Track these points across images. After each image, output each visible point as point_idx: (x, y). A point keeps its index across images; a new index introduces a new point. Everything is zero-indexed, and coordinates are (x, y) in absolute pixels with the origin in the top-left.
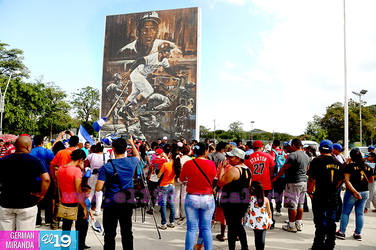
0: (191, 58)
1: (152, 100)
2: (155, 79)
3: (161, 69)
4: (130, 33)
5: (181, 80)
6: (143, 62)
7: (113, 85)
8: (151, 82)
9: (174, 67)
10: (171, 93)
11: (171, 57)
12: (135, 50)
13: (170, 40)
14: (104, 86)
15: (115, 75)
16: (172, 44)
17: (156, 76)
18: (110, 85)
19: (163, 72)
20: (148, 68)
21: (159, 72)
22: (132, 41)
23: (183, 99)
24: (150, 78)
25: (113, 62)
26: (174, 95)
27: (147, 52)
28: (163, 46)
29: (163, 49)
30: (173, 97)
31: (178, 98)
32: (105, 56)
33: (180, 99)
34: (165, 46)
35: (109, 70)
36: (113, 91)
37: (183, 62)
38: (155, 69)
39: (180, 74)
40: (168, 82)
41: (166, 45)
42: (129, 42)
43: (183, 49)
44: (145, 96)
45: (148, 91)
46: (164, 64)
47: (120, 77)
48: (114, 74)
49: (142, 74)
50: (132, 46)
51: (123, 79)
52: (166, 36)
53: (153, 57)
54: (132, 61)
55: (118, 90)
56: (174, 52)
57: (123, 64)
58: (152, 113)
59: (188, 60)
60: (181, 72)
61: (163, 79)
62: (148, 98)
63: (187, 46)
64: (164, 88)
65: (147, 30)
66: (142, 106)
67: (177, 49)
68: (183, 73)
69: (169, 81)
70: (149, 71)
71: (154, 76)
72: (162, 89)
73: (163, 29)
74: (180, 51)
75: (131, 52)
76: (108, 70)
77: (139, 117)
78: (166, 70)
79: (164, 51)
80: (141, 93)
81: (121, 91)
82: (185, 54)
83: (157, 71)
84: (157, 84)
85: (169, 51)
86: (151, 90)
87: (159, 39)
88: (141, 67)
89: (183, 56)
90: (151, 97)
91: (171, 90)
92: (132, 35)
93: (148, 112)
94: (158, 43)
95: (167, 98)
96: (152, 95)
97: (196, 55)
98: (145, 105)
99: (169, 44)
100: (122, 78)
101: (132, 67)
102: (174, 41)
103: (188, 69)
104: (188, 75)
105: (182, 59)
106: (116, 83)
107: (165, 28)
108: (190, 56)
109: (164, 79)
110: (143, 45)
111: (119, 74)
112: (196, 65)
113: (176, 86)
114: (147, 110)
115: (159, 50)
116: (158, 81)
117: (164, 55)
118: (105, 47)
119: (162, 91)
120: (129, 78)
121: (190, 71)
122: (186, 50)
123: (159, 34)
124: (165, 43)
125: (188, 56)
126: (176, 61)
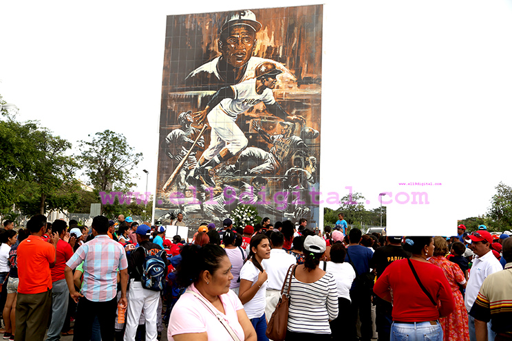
0: (311, 88)
1: (245, 158)
2: (250, 122)
3: (261, 106)
4: (208, 46)
5: (294, 126)
6: (230, 94)
7: (178, 132)
8: (244, 128)
9: (283, 104)
10: (278, 147)
11: (278, 87)
12: (217, 74)
13: (276, 58)
14: (163, 133)
15: (182, 115)
16: (279, 65)
17: (253, 118)
18: (173, 132)
19: (263, 111)
20: (239, 105)
21: (258, 111)
22: (211, 58)
23: (299, 156)
24: (242, 122)
25: (179, 94)
26: (283, 150)
27: (237, 78)
28: (263, 69)
29: (263, 73)
30: (281, 153)
31: (290, 155)
32: (165, 83)
33: (293, 157)
34: (267, 67)
35: (172, 106)
36: (178, 141)
37: (297, 95)
38: (250, 106)
39: (292, 115)
40: (272, 129)
41: (269, 67)
42: (207, 59)
43: (298, 73)
44: (234, 151)
45: (238, 142)
46: (266, 98)
47: (190, 118)
48: (180, 112)
49: (229, 115)
50: (211, 67)
51: (196, 123)
52: (270, 53)
53: (246, 87)
54: (211, 93)
55: (187, 139)
56: (282, 79)
57: (196, 97)
58: (245, 180)
59: (306, 93)
60: (294, 112)
61: (263, 122)
62: (238, 154)
63: (305, 68)
64: (265, 138)
65: (236, 42)
66: (228, 168)
67: (286, 74)
68: (297, 113)
69: (274, 127)
70: (240, 110)
71: (249, 118)
72: (262, 140)
73: (264, 40)
74: (292, 77)
75: (209, 77)
76: (169, 107)
77: (222, 186)
78: (269, 108)
79: (266, 77)
80: (227, 146)
81: (192, 142)
82: (300, 82)
83: (254, 110)
84: (254, 132)
85: (274, 77)
86: (244, 141)
87: (257, 56)
88: (226, 102)
89: (299, 86)
90: (244, 153)
91: (278, 142)
92: (212, 48)
93: (238, 178)
94: (254, 63)
95: (270, 155)
96: (244, 149)
97: (320, 85)
98: (233, 166)
99: (274, 66)
100: (194, 120)
101: (212, 103)
102: (282, 61)
103: (307, 107)
104: (305, 116)
105: (296, 91)
106: (184, 129)
107: (267, 38)
108: (309, 86)
109: (266, 122)
110: (231, 67)
111: (189, 113)
112: (319, 101)
113: (285, 135)
114: (237, 174)
115: (256, 75)
116: (254, 127)
117: (266, 83)
118: (165, 68)
119: (262, 143)
120: (205, 121)
121: (309, 110)
122: (303, 75)
123: (258, 48)
124: (267, 64)
125: (306, 86)
126: (286, 93)
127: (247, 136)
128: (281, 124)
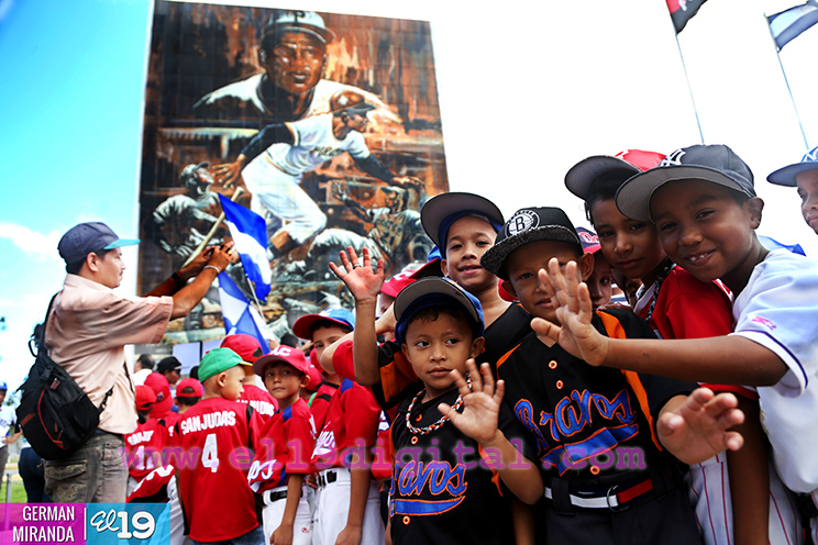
0: (427, 137)
1: (323, 250)
2: (328, 186)
3: (345, 160)
4: (239, 56)
7: (180, 200)
8: (318, 196)
9: (384, 157)
10: (383, 228)
11: (372, 131)
12: (258, 103)
13: (364, 85)
14: (148, 203)
15: (189, 169)
16: (370, 97)
17: (331, 179)
18: (170, 201)
19: (350, 168)
20: (304, 156)
21: (339, 168)
22: (244, 75)
23: (420, 244)
24: (312, 185)
25: (181, 131)
26: (392, 234)
27: (297, 112)
28: (343, 101)
29: (344, 107)
30: (388, 240)
31: (405, 241)
32: (150, 110)
33: (412, 246)
34: (350, 99)
35: (166, 153)
36: (183, 220)
37: (406, 145)
38: (325, 158)
39: (401, 177)
40: (369, 198)
41: (354, 98)
42: (238, 73)
43: (403, 113)
44: (300, 235)
45: (305, 220)
46: (353, 146)
47: (205, 176)
48: (184, 164)
49: (285, 172)
51: (217, 184)
52: (351, 76)
53: (315, 126)
54: (248, 133)
55: (200, 215)
56: (378, 118)
57: (217, 139)
58: (326, 289)
59: (420, 143)
60: (404, 171)
61: (351, 187)
62: (309, 241)
63: (413, 106)
64: (357, 214)
65: (292, 54)
66: (291, 267)
68: (410, 174)
69: (372, 194)
70: (305, 165)
71: (324, 179)
72: (352, 217)
73: (340, 57)
74: (395, 118)
75: (242, 106)
76: (160, 154)
77: (281, 302)
78: (360, 163)
79: (347, 116)
80: (285, 228)
81: (212, 219)
82: (408, 126)
83: (334, 165)
84: (336, 202)
85: (363, 115)
86: (320, 219)
87: (332, 79)
88: (279, 150)
89: (407, 132)
90: (321, 240)
91: (381, 221)
92: (246, 61)
93: (312, 286)
95: (370, 243)
96: (320, 232)
97: (441, 132)
98: (302, 264)
102: (375, 90)
103: (424, 164)
104: (424, 179)
105: (402, 139)
106: (195, 196)
107: (345, 55)
108: (425, 132)
109: (357, 188)
110: (284, 94)
112: (442, 157)
113: (393, 207)
114: (310, 278)
115: (332, 109)
116: (336, 194)
117: (351, 123)
118: (150, 85)
119: (352, 222)
120: (239, 181)
121: (429, 170)
122: (412, 117)
125: (418, 132)
126: (387, 142)
127: (324, 208)
128: (385, 190)
